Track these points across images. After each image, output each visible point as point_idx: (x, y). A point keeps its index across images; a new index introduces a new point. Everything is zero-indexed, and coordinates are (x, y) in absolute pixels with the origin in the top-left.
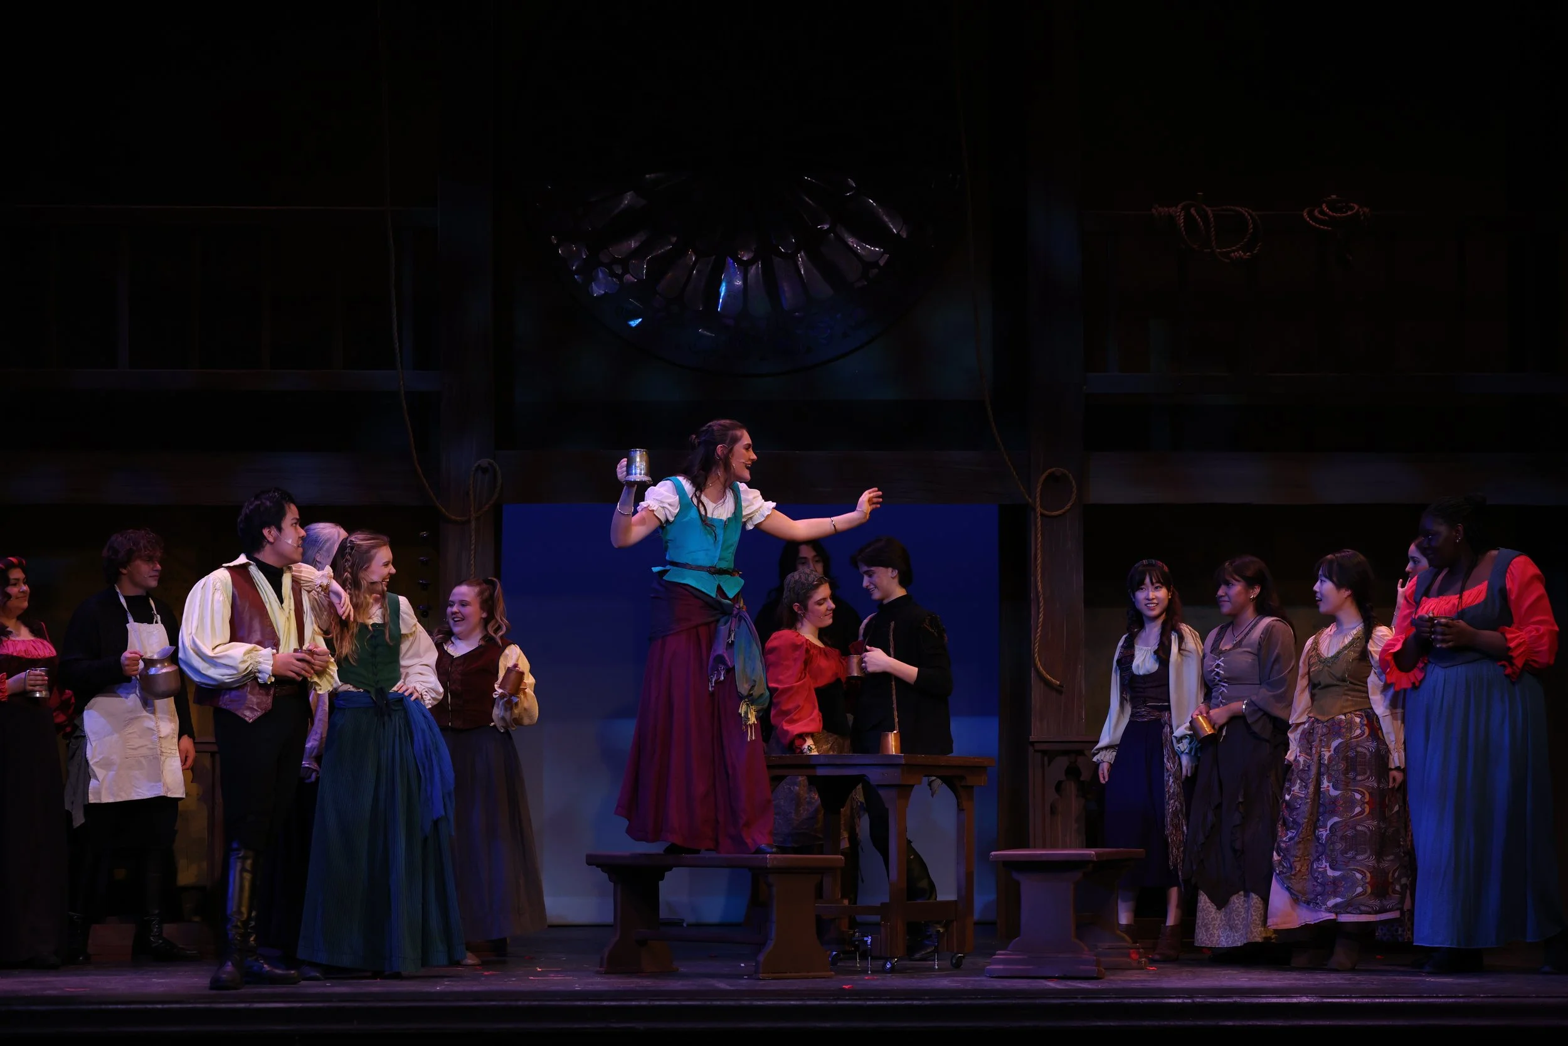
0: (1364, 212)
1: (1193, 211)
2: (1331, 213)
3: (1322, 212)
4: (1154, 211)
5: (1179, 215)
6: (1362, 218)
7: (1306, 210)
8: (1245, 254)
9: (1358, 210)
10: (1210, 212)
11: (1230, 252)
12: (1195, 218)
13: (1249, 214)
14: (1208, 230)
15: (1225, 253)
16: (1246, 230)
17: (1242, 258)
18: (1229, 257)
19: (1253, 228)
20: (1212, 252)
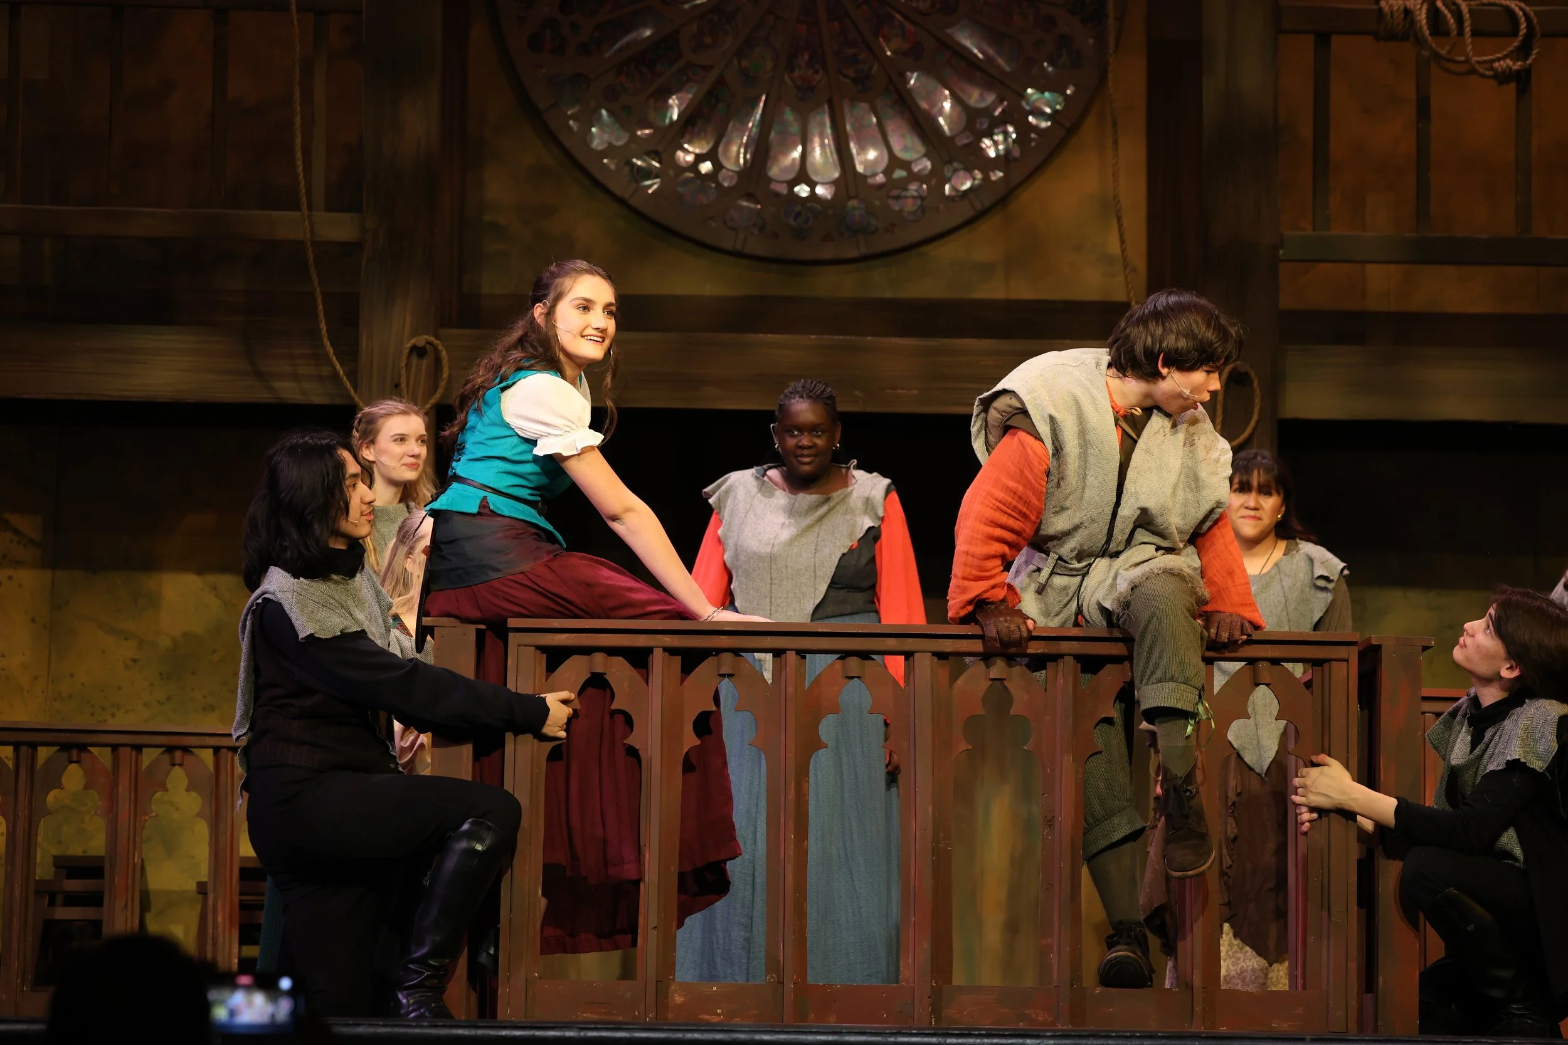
1: (1439, 3)
4: (1383, 4)
8: (1513, 65)
10: (1464, 7)
11: (1493, 61)
12: (1442, 13)
13: (1521, 9)
14: (1461, 32)
15: (1485, 62)
16: (1515, 33)
17: (1510, 69)
18: (1492, 69)
19: (1527, 27)
20: (1467, 61)
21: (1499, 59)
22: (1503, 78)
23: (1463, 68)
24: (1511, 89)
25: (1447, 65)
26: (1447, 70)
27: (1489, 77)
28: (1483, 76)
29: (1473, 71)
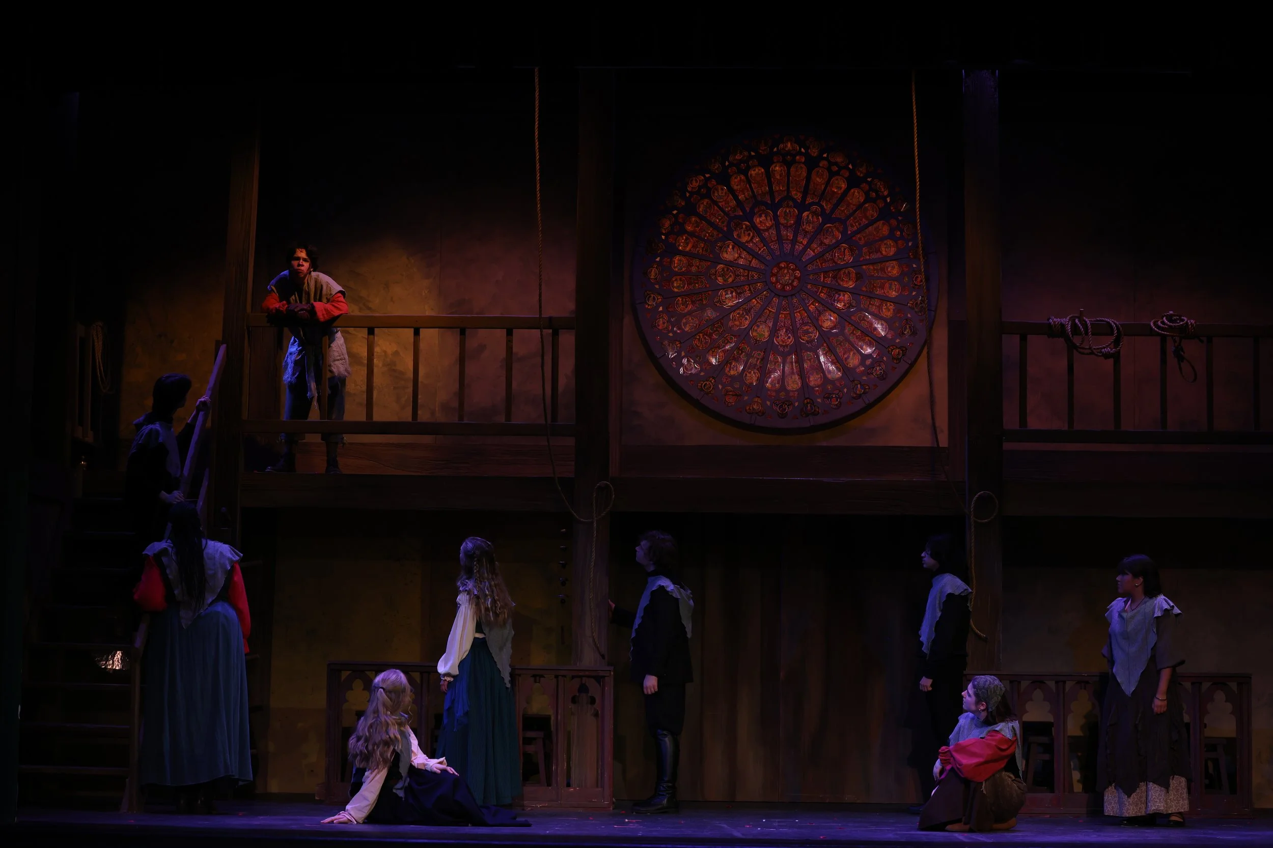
0: (1191, 323)
1: (1077, 321)
2: (1169, 323)
3: (1163, 323)
4: (1051, 321)
5: (1068, 324)
6: (1190, 326)
7: (1153, 321)
8: (1111, 350)
9: (1187, 322)
10: (1088, 322)
11: (1102, 348)
12: (1078, 326)
13: (1115, 323)
14: (1087, 334)
15: (1098, 349)
16: (1112, 334)
17: (1109, 353)
18: (1101, 352)
19: (1117, 333)
20: (1090, 348)
21: (1104, 348)
22: (1107, 356)
23: (1089, 351)
24: (1111, 361)
25: (1081, 350)
26: (1080, 353)
27: (1100, 356)
28: (1097, 355)
29: (1092, 353)
